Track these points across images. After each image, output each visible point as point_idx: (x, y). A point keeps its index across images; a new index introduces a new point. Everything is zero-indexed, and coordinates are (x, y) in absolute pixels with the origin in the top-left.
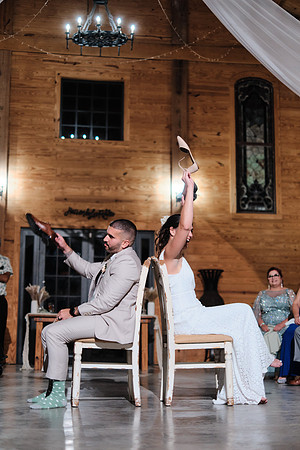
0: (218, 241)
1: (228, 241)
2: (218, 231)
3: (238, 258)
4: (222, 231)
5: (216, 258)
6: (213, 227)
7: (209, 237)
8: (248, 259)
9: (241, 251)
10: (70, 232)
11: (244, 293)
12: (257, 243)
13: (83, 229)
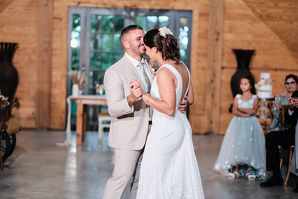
0: (254, 20)
1: (263, 20)
2: (254, 11)
3: (272, 37)
4: (258, 10)
5: (250, 37)
6: (250, 7)
7: (244, 17)
8: (281, 37)
9: (275, 30)
10: (113, 11)
11: (276, 70)
12: (292, 23)
13: (126, 8)
